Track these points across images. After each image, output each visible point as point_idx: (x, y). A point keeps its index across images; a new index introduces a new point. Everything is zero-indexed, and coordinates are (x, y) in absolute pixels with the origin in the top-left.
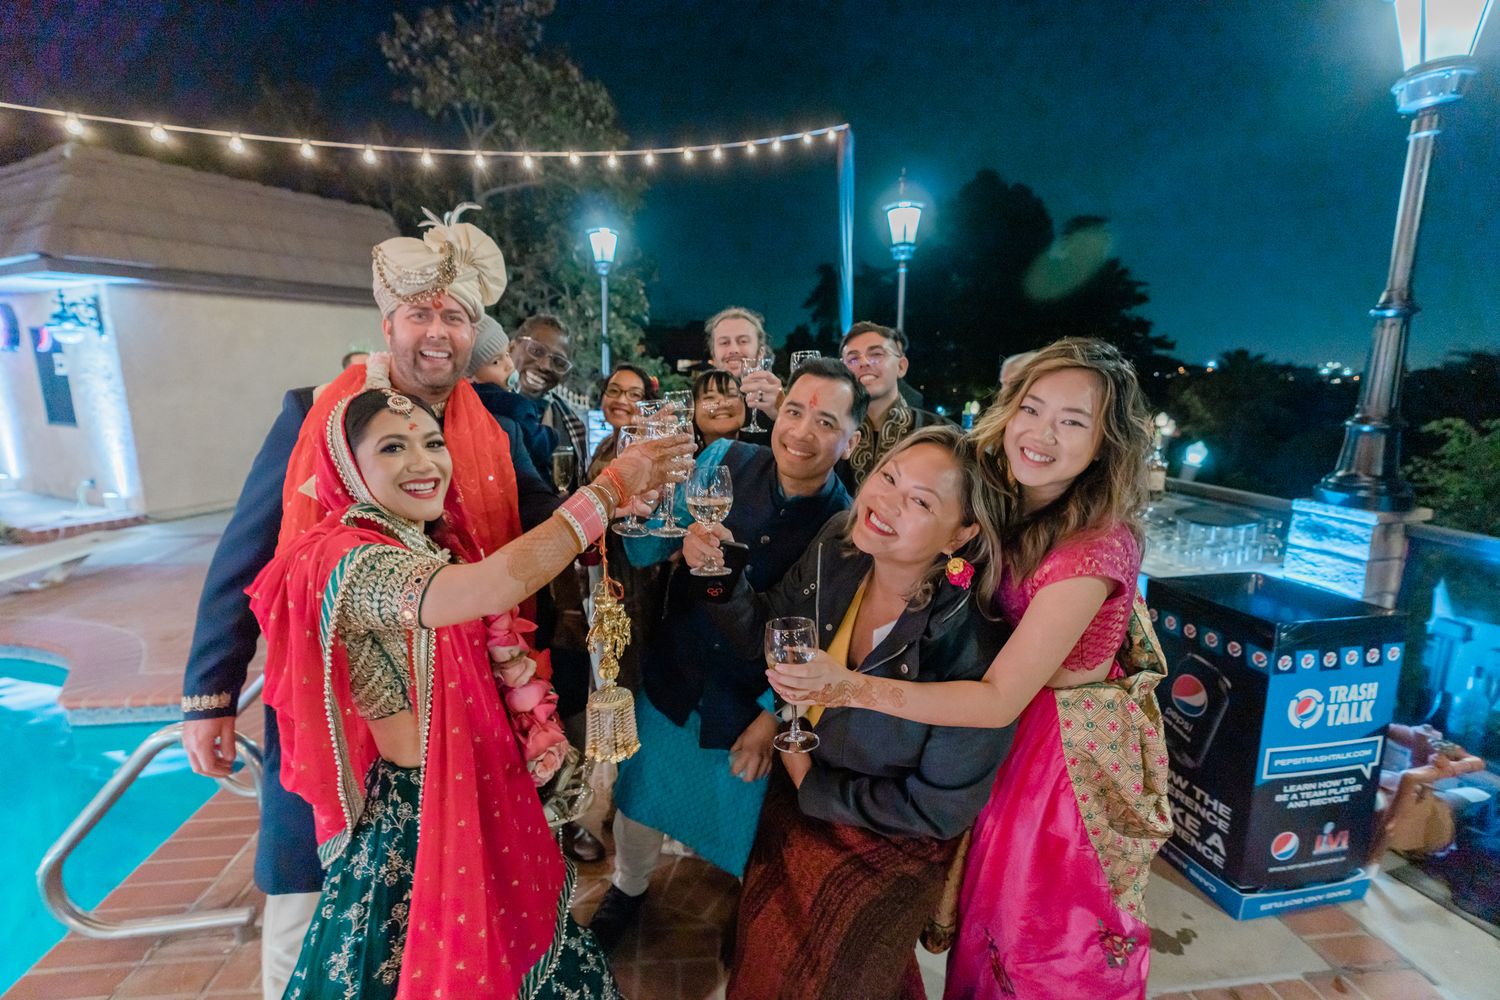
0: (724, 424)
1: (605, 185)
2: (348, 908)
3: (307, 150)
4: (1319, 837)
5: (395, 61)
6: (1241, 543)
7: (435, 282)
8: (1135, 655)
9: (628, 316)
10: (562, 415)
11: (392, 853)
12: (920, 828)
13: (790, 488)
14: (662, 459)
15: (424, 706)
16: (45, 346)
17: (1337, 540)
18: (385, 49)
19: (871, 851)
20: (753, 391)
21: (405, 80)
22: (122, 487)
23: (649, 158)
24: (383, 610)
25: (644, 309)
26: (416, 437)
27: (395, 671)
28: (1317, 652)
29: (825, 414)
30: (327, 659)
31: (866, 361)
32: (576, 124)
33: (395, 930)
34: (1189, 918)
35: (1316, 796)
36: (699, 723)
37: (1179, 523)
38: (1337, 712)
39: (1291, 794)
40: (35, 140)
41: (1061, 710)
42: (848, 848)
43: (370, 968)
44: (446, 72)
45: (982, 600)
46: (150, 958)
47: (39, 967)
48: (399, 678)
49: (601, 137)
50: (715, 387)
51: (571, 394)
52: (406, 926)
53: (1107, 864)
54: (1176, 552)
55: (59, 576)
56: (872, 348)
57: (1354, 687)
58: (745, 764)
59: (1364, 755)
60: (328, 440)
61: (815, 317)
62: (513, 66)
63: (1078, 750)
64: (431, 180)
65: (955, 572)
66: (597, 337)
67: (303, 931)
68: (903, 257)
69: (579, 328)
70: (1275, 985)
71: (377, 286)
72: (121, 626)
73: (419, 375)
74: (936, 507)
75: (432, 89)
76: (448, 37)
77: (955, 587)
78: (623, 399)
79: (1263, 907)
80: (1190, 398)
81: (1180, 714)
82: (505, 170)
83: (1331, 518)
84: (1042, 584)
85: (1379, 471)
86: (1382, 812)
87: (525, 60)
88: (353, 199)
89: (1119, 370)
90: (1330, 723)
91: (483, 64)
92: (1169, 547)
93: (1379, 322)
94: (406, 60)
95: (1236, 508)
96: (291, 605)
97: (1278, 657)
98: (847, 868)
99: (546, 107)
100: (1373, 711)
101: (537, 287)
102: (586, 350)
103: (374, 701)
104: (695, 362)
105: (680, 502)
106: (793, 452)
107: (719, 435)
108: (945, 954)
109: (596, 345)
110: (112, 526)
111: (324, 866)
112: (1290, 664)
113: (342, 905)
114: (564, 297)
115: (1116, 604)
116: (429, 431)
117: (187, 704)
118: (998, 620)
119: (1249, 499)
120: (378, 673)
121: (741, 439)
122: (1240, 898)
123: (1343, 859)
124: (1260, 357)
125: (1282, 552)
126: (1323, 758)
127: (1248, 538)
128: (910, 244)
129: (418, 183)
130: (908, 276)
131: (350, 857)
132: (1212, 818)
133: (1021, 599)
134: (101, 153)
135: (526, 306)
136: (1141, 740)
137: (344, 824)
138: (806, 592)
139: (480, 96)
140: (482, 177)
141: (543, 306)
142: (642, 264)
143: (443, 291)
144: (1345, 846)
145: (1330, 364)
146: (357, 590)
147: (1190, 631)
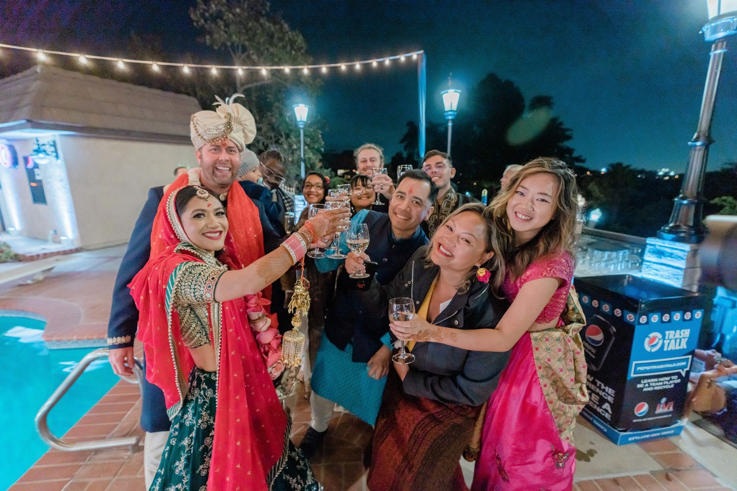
0: (364, 202)
1: (302, 83)
2: (183, 440)
3: (155, 67)
4: (658, 405)
5: (197, 22)
6: (620, 260)
7: (223, 133)
8: (569, 315)
9: (313, 148)
10: (281, 197)
11: (204, 413)
12: (464, 401)
13: (398, 235)
14: (334, 220)
15: (217, 341)
16: (30, 165)
17: (669, 258)
18: (192, 16)
19: (438, 412)
20: (378, 184)
21: (202, 32)
22: (69, 234)
23: (324, 69)
24: (196, 293)
25: (321, 145)
26: (211, 210)
27: (202, 324)
28: (660, 314)
29: (416, 198)
30: (169, 318)
31: (435, 169)
32: (287, 52)
33: (206, 450)
34: (593, 444)
35: (657, 385)
36: (352, 349)
37: (589, 250)
38: (669, 344)
39: (645, 384)
40: (22, 63)
41: (533, 342)
42: (426, 411)
43: (194, 469)
44: (222, 27)
45: (495, 289)
46: (89, 460)
47: (37, 464)
48: (204, 328)
49: (299, 59)
50: (361, 183)
51: (286, 187)
52: (212, 448)
53: (556, 418)
54: (588, 265)
55: (41, 277)
56: (438, 163)
57: (678, 331)
58: (375, 370)
59: (682, 365)
60: (167, 211)
61: (405, 148)
62: (255, 24)
63: (542, 361)
64: (216, 82)
65: (481, 275)
66: (298, 159)
67: (161, 450)
68: (450, 118)
69: (290, 155)
70: (636, 477)
71: (193, 134)
72: (70, 301)
73: (215, 178)
74: (474, 243)
75: (216, 36)
76: (223, 9)
77: (481, 283)
78: (313, 189)
79: (630, 439)
80: (593, 187)
81: (590, 344)
82: (253, 76)
83: (666, 247)
84: (525, 281)
85: (691, 224)
86: (690, 393)
87: (262, 20)
88: (178, 91)
89: (566, 174)
90: (665, 349)
91: (241, 22)
92: (584, 262)
93: (693, 148)
94: (202, 21)
95: (617, 242)
96: (151, 292)
97: (640, 317)
98: (427, 421)
99: (271, 43)
100: (687, 343)
101: (269, 134)
102: (293, 165)
103: (192, 339)
104: (346, 171)
105: (342, 241)
106: (400, 217)
107: (362, 207)
108: (474, 462)
109: (298, 162)
110: (65, 253)
111: (170, 419)
112: (646, 320)
113: (180, 438)
114: (282, 139)
115: (562, 290)
116: (217, 207)
117: (110, 341)
118: (503, 298)
119: (625, 237)
120: (194, 325)
121: (373, 209)
122: (619, 434)
123: (670, 415)
124: (628, 166)
125: (641, 264)
126: (661, 367)
127: (624, 257)
128: (454, 111)
129: (209, 83)
130: (453, 127)
131: (183, 415)
132: (605, 395)
133: (514, 288)
134: (55, 70)
135: (263, 144)
136: (574, 357)
137: (179, 399)
138: (406, 285)
139: (240, 39)
140: (241, 80)
141: (272, 144)
142: (319, 122)
143: (227, 137)
144: (671, 409)
145: (663, 170)
146: (183, 284)
147: (595, 303)
